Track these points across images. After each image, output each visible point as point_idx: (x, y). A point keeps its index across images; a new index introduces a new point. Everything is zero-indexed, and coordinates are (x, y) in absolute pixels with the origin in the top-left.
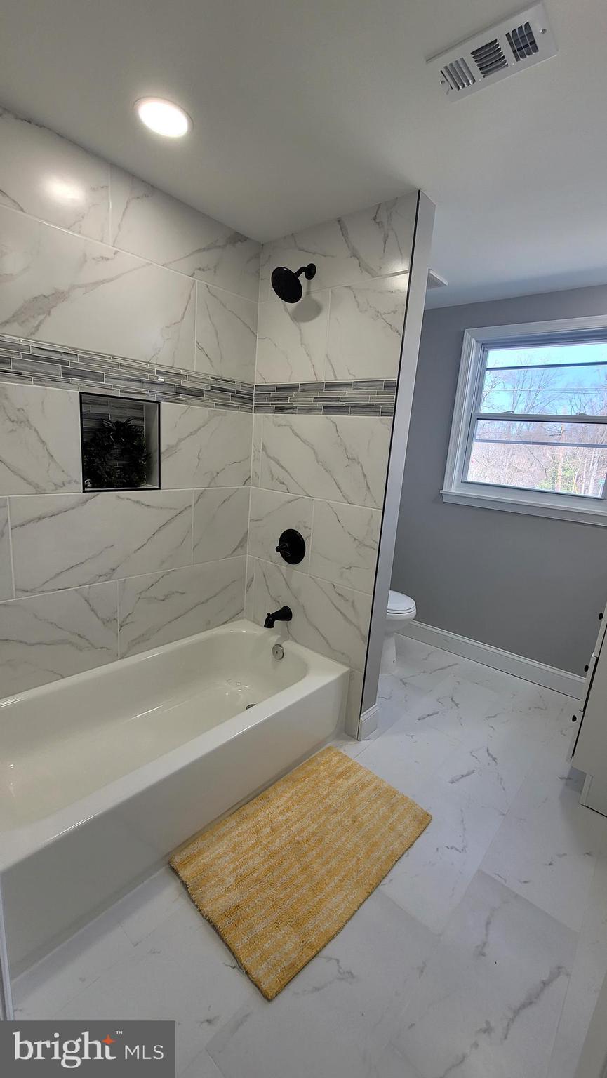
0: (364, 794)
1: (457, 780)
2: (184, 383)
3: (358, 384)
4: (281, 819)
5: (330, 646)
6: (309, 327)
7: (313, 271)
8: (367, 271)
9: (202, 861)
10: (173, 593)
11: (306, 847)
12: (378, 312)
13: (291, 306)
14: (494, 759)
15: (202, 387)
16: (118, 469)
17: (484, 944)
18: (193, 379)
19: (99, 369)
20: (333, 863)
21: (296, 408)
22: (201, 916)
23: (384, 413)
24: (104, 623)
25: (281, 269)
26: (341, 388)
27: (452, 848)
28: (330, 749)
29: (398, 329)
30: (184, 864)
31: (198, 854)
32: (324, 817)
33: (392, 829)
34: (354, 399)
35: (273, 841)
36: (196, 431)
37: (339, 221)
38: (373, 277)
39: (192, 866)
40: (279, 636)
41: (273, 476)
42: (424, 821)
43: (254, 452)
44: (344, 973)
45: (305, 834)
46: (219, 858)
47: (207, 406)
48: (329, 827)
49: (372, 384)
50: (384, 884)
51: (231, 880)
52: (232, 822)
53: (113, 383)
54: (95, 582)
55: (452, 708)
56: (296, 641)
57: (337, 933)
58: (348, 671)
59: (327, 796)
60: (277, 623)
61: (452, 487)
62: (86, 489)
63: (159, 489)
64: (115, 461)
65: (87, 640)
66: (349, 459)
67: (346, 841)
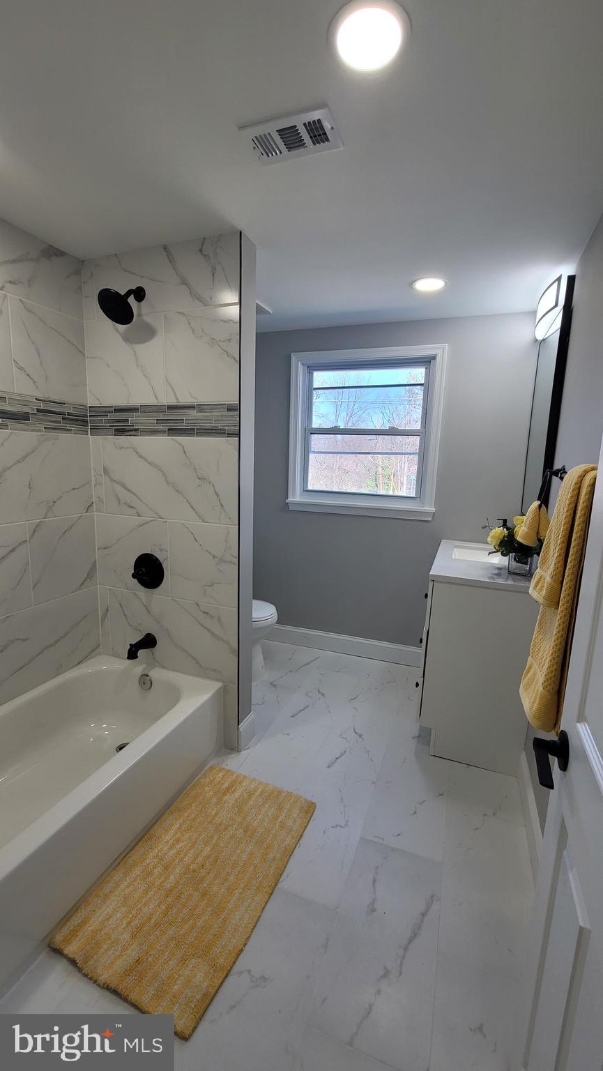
0: (251, 802)
1: (333, 764)
2: (3, 406)
3: (201, 406)
4: (171, 854)
5: (200, 666)
6: (145, 349)
7: (142, 294)
8: (198, 299)
9: (90, 928)
10: (13, 642)
11: (203, 872)
12: (213, 339)
13: (122, 328)
14: (361, 736)
15: (27, 410)
17: (374, 901)
18: (13, 401)
20: (232, 878)
21: (138, 430)
22: (99, 988)
23: (229, 435)
25: (108, 290)
26: (185, 411)
27: (336, 826)
28: (212, 768)
29: (234, 356)
30: (67, 940)
31: (84, 922)
32: (216, 837)
33: (282, 826)
34: (199, 421)
35: (167, 878)
36: (24, 458)
37: (165, 248)
38: (205, 306)
39: (77, 939)
40: (144, 666)
41: (119, 500)
42: (309, 809)
43: (95, 476)
44: (257, 980)
45: (200, 859)
46: (109, 919)
47: (34, 430)
48: (222, 845)
49: (215, 407)
50: (282, 881)
51: (127, 936)
52: (117, 876)
55: (319, 699)
56: (164, 667)
57: (245, 945)
58: (221, 688)
59: (216, 814)
60: (141, 653)
61: (296, 497)
66: (199, 479)
67: (241, 852)
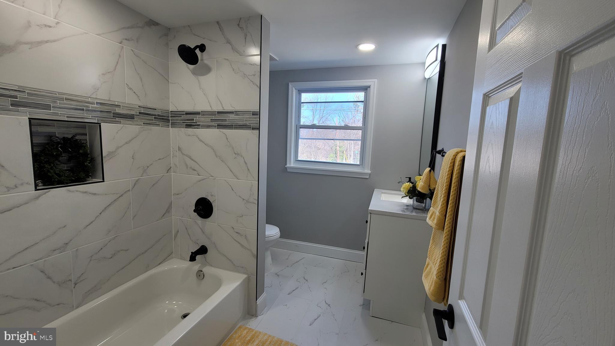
1: (313, 322)
2: (118, 110)
3: (237, 112)
5: (234, 265)
6: (204, 79)
7: (204, 48)
8: (236, 52)
10: (119, 251)
12: (245, 74)
13: (192, 67)
14: (329, 305)
15: (133, 113)
16: (66, 170)
18: (125, 108)
19: (47, 102)
21: (199, 125)
23: (254, 129)
24: (59, 285)
25: (184, 45)
26: (227, 115)
28: (240, 327)
29: (257, 84)
34: (236, 121)
36: (130, 141)
37: (217, 23)
38: (240, 56)
40: (200, 265)
41: (187, 166)
43: (172, 151)
47: (137, 125)
49: (246, 112)
53: (60, 112)
54: (49, 256)
55: (305, 283)
56: (211, 266)
58: (246, 278)
60: (198, 257)
61: (291, 164)
62: (38, 188)
63: (104, 181)
64: (63, 165)
65: (44, 301)
66: (236, 154)
